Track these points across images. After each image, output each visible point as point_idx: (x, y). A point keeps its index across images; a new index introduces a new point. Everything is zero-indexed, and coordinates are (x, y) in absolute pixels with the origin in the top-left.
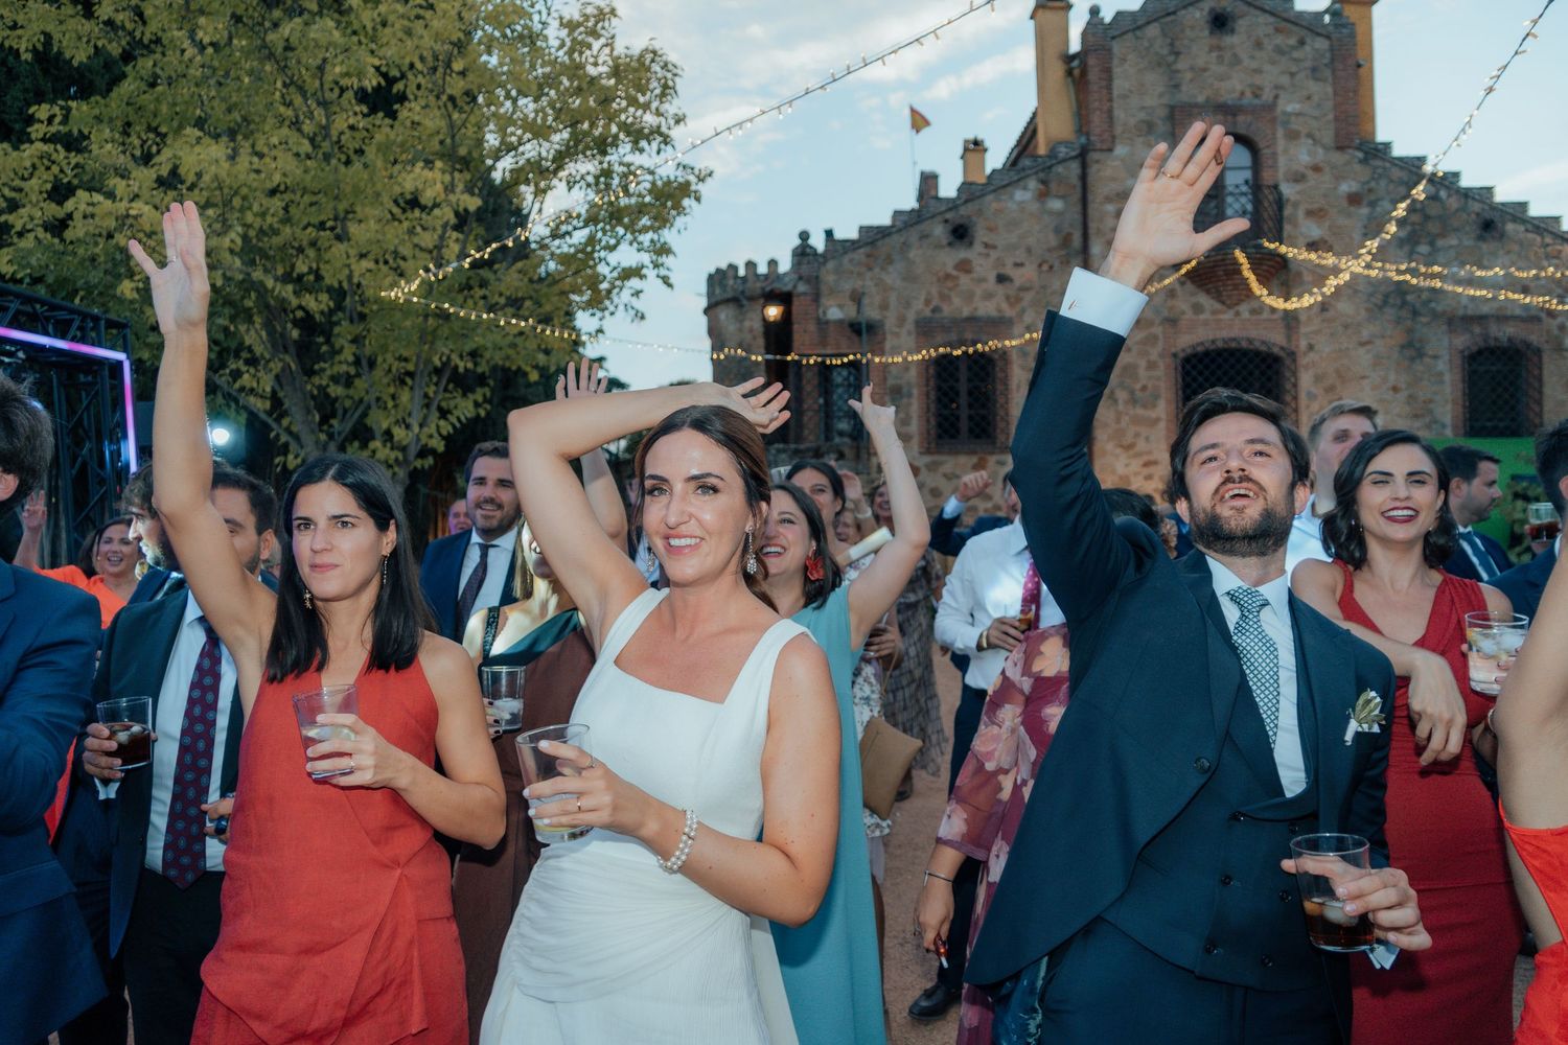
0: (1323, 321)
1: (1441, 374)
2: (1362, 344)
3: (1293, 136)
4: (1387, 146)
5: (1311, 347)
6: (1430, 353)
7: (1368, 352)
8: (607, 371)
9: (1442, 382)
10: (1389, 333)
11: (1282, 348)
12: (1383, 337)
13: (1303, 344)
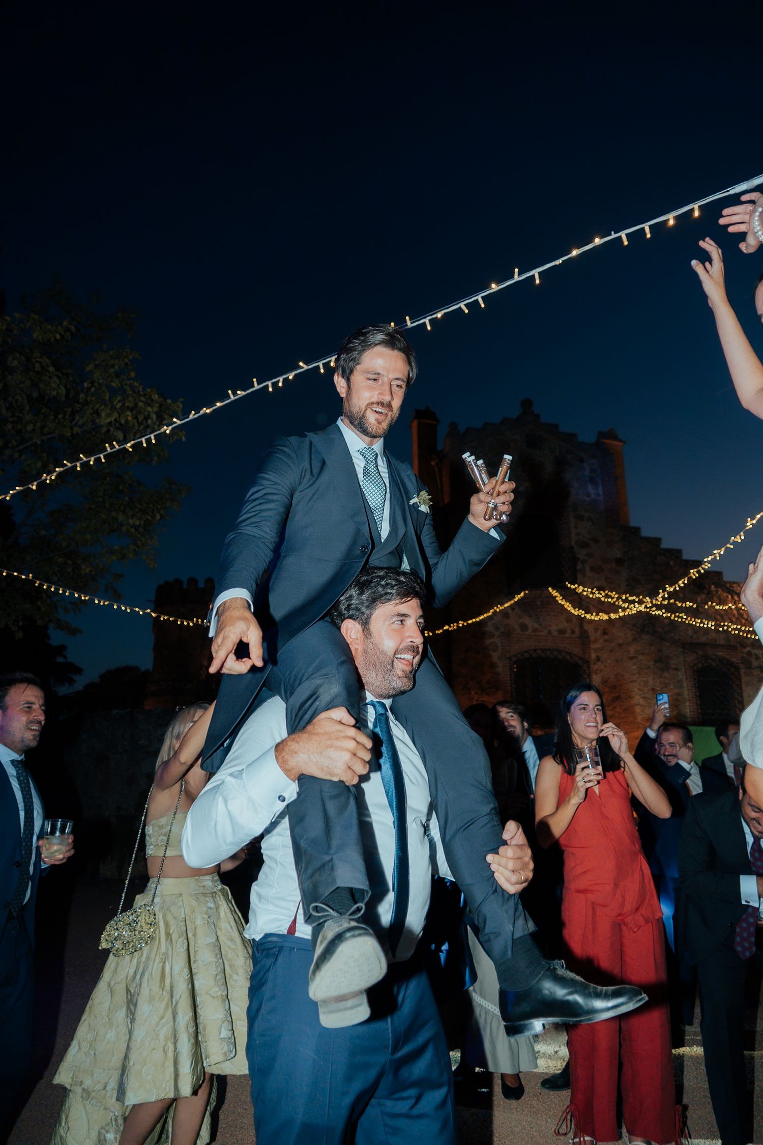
0: (605, 641)
1: (680, 681)
2: (631, 658)
3: (580, 518)
4: (638, 530)
5: (598, 659)
6: (673, 666)
7: (635, 664)
8: (65, 657)
9: (682, 687)
10: (647, 651)
11: (580, 658)
12: (643, 654)
13: (593, 656)
